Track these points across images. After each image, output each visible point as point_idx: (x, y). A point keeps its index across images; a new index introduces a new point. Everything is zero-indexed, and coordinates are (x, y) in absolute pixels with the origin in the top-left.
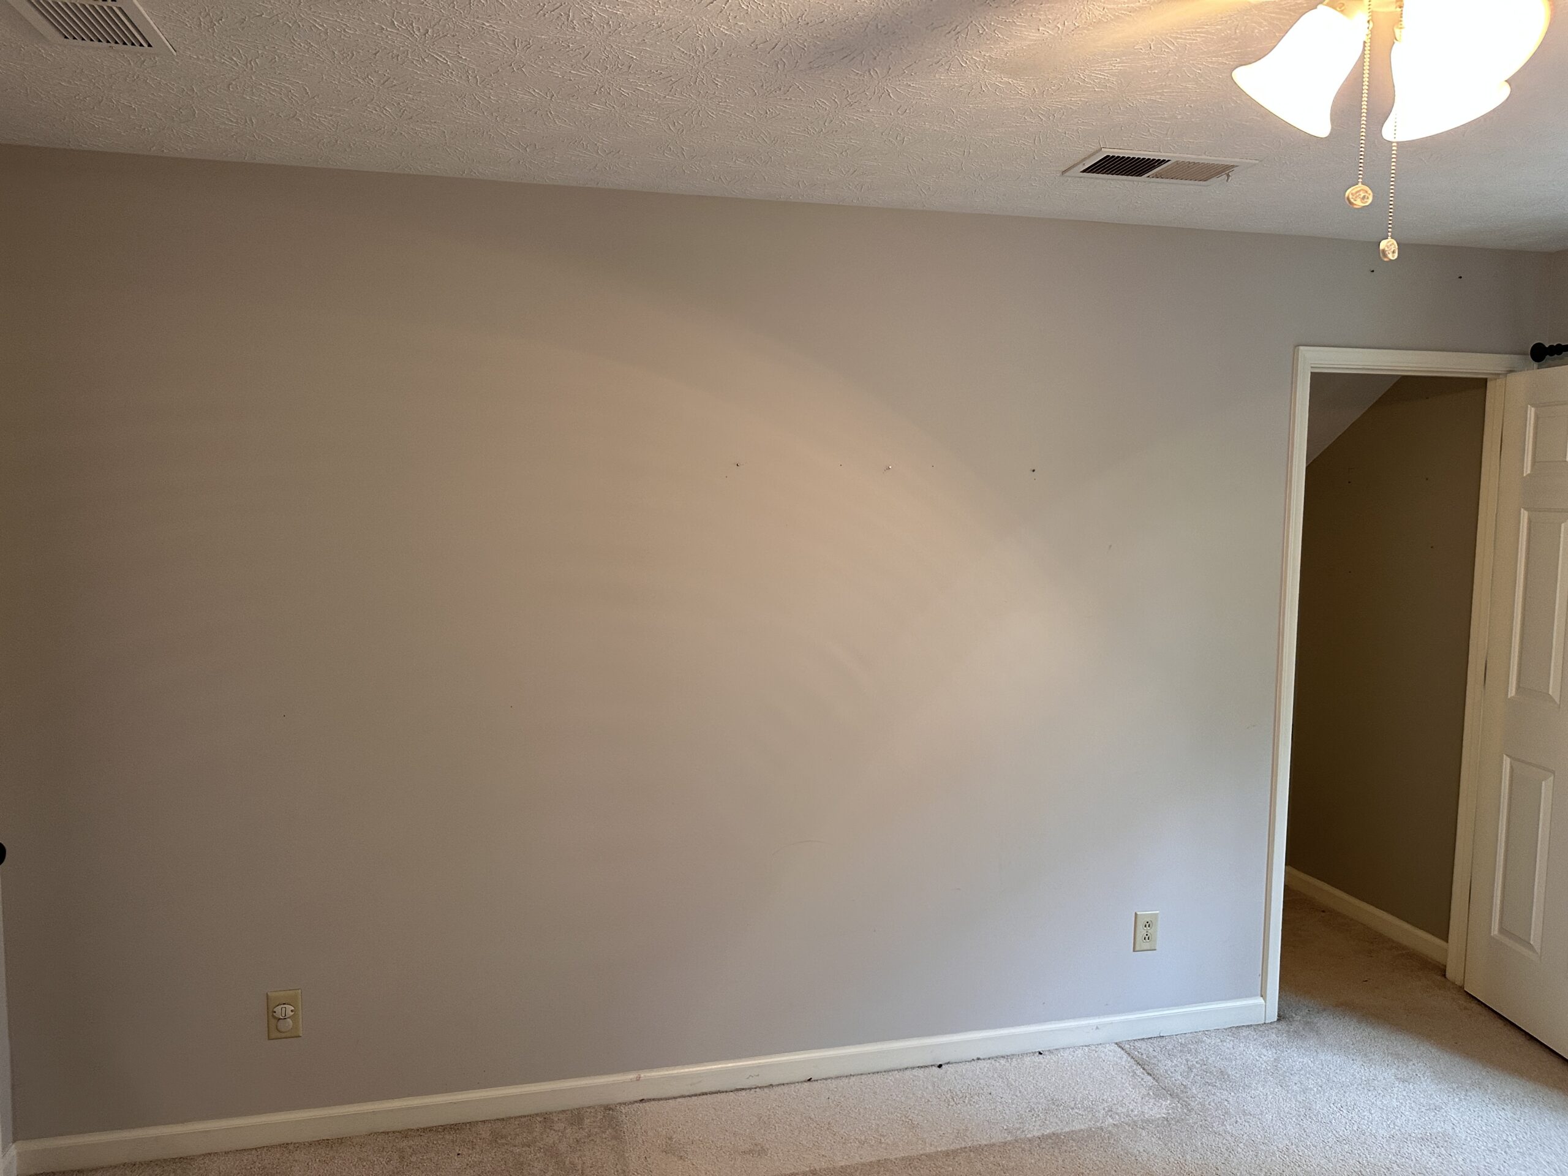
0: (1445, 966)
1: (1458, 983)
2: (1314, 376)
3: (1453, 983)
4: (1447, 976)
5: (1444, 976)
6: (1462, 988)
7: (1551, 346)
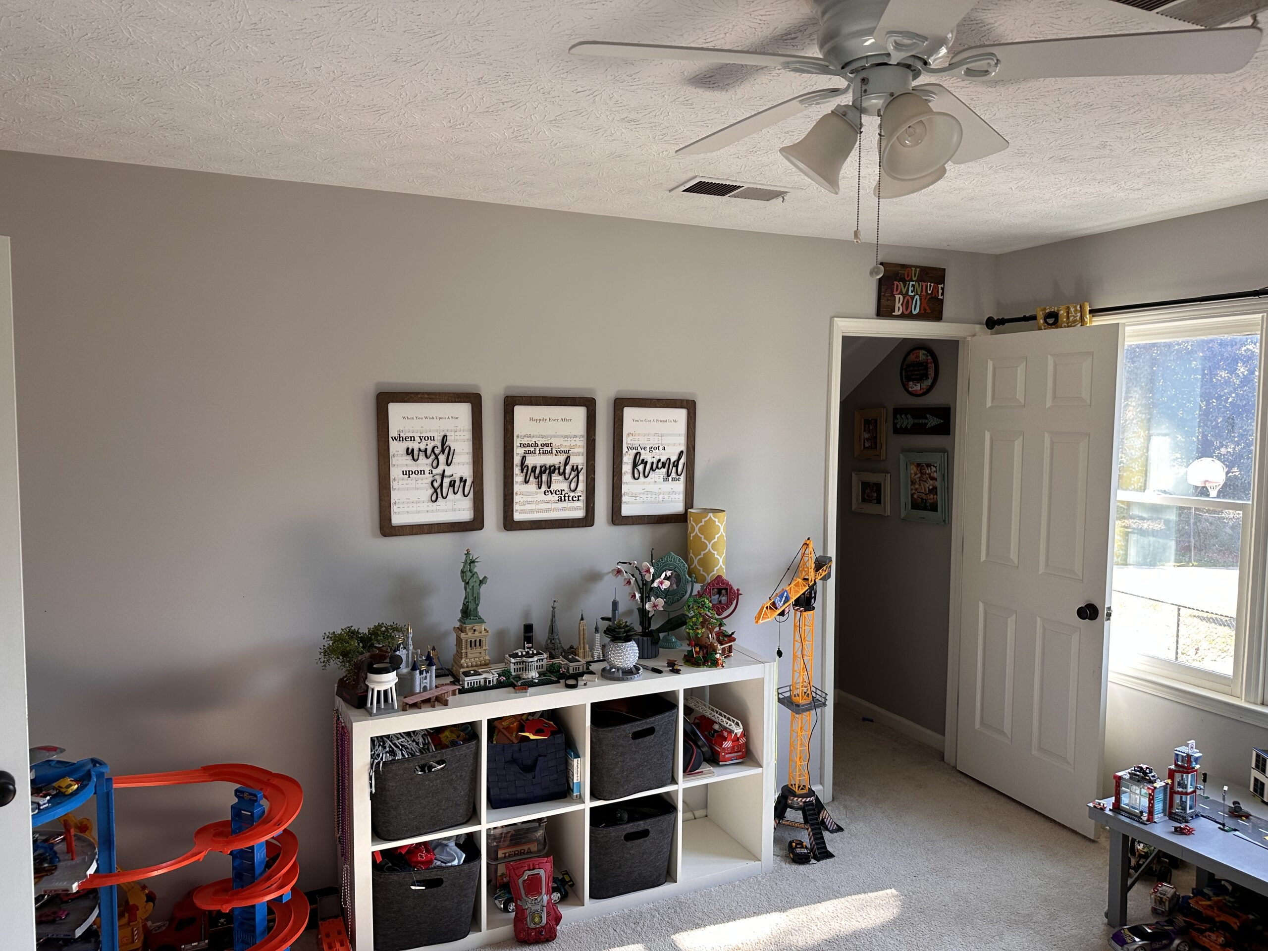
0: (944, 753)
1: (953, 764)
2: (844, 338)
3: (949, 764)
4: (945, 760)
5: (943, 760)
6: (955, 768)
7: (998, 319)
